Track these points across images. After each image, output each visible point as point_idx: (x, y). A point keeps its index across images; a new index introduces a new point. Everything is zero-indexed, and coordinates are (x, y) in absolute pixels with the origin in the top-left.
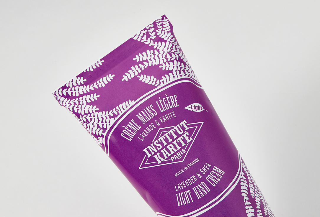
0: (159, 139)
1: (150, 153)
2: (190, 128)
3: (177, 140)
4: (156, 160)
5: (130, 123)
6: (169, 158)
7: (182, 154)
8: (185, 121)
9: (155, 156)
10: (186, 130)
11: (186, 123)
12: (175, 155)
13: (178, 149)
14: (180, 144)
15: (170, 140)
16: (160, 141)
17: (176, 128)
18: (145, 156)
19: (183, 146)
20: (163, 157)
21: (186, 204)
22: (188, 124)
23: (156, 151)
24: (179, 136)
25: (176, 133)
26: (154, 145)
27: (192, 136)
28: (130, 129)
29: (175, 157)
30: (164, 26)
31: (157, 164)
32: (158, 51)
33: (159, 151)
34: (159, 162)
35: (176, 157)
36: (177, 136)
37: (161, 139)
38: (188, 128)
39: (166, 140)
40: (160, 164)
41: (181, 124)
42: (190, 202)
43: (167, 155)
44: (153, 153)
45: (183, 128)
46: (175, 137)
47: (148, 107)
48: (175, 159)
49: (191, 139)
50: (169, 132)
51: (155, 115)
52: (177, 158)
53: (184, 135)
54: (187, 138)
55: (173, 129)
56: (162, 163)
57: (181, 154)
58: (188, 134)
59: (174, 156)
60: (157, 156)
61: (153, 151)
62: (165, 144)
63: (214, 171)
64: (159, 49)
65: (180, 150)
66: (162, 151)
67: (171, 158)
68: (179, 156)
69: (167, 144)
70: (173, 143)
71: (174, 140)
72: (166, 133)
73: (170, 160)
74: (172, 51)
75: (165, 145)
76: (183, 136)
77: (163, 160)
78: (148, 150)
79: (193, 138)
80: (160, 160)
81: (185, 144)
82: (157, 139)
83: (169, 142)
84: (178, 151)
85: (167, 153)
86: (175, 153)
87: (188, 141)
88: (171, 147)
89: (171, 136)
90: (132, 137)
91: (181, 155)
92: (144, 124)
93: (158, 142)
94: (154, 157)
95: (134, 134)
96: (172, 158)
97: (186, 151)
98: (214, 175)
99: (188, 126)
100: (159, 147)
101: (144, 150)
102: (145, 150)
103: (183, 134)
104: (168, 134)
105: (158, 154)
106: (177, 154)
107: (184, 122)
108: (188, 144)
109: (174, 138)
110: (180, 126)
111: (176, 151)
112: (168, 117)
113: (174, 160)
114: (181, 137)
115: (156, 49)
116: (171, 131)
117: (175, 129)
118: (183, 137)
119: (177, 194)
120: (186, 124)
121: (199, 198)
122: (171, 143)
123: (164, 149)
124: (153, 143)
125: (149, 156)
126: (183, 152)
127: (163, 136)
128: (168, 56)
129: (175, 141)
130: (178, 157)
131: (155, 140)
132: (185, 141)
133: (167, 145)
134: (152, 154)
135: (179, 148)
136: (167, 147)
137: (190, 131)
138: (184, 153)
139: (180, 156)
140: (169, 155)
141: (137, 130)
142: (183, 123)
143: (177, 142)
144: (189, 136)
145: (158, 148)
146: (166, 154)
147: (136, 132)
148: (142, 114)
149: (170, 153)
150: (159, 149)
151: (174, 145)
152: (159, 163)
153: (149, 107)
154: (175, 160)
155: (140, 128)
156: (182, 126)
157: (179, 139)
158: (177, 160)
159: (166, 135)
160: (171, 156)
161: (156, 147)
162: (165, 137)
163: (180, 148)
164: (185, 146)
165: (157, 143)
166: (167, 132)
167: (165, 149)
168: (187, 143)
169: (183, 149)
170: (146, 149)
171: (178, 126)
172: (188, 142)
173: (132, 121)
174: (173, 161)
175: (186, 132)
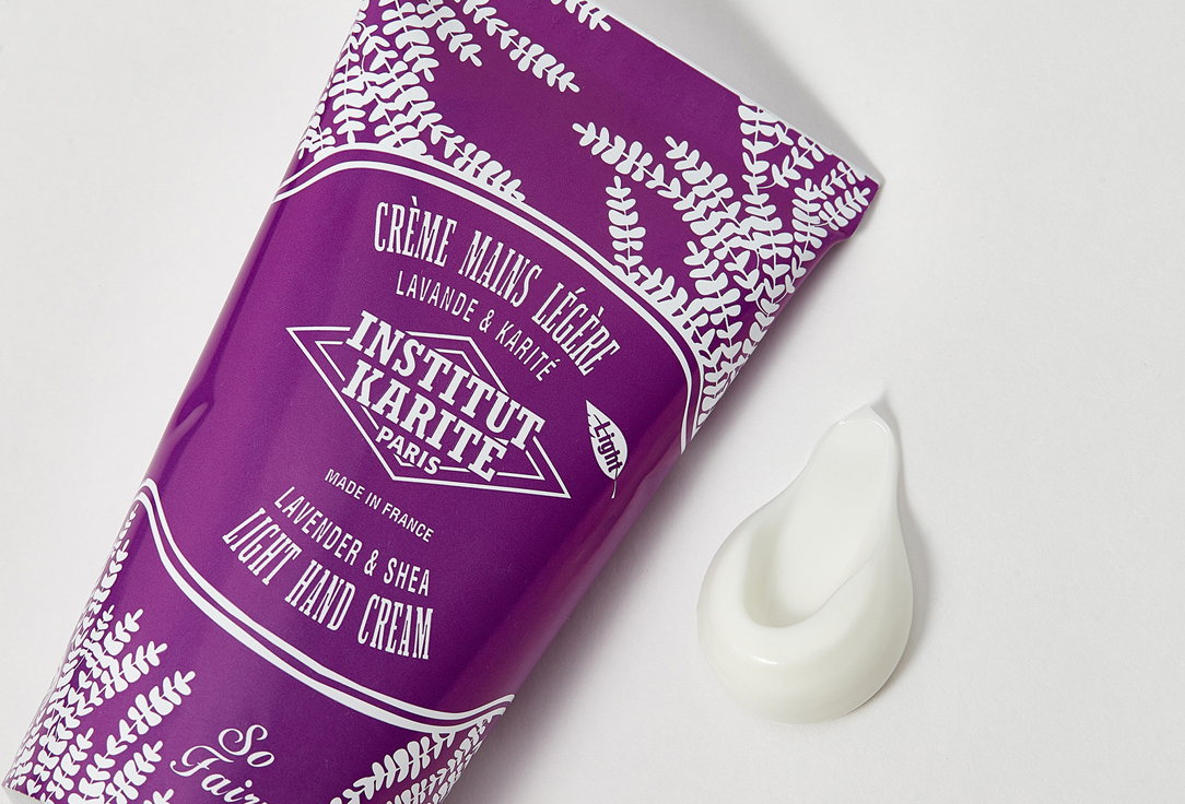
0: (431, 353)
1: (366, 342)
2: (527, 452)
3: (461, 423)
4: (349, 376)
5: (439, 218)
6: (382, 420)
7: (420, 465)
8: (541, 422)
9: (363, 367)
10: (513, 441)
11: (538, 429)
12: (402, 439)
13: (428, 440)
14: (450, 439)
15: (447, 397)
16: (426, 360)
17: (502, 399)
18: (348, 329)
19: (450, 454)
20: (374, 398)
21: (244, 560)
22: (535, 439)
23: (384, 360)
24: (478, 421)
25: (484, 406)
26: (402, 342)
27: (499, 474)
28: (418, 226)
29: (396, 440)
30: (839, 201)
31: (340, 385)
32: (742, 215)
33: (390, 374)
34: (350, 391)
35: (397, 444)
36: (472, 415)
37: (438, 361)
38: (522, 447)
39: (442, 381)
40: (345, 397)
41: (525, 411)
42: (256, 573)
43: (388, 409)
44: (370, 352)
45: (514, 427)
46: (469, 409)
47: (528, 261)
48: (390, 447)
49: (488, 476)
50: (474, 379)
51: (513, 301)
52: (394, 449)
53: (490, 443)
54: (484, 456)
55: (492, 390)
56: (353, 403)
57: (417, 458)
58: (500, 455)
59: (400, 437)
60: (369, 374)
61: (378, 350)
62: (426, 383)
63: (414, 614)
64: (749, 215)
65: (432, 451)
66: (393, 381)
67: (385, 429)
68: (405, 456)
69: (430, 389)
70: (443, 412)
71: (454, 410)
72: (469, 369)
73: (377, 428)
74: (766, 268)
75: (420, 383)
76: (486, 438)
77: (364, 399)
78: (374, 328)
79: (496, 480)
80: (358, 392)
81: (459, 460)
82: (430, 344)
83: (441, 396)
84: (423, 445)
85: (397, 406)
86: (410, 437)
87: (476, 467)
88: (424, 409)
89: (463, 394)
90: (390, 249)
91: (412, 460)
92: (461, 272)
93: (419, 353)
94: (360, 362)
95: (405, 252)
96: (386, 434)
97: (440, 475)
98: (400, 622)
99: (528, 441)
100: (404, 365)
101: (364, 313)
102: (368, 318)
103: (493, 435)
104: (465, 381)
105: (378, 374)
106: (411, 445)
107: (536, 423)
108: (465, 470)
109: (463, 409)
110: (516, 412)
111: (420, 434)
112: (529, 352)
113: (385, 443)
114: (479, 434)
115: (745, 204)
116: (482, 386)
117: (494, 398)
118: (482, 443)
119: (262, 511)
120: (532, 432)
121: (288, 599)
122: (440, 405)
123: (405, 390)
124: (408, 337)
125: (355, 342)
126: (426, 463)
127: (449, 364)
128: (743, 259)
129: (454, 418)
130: (399, 452)
131: (421, 340)
132: (471, 452)
133: (424, 392)
134: (363, 349)
135: (435, 441)
136: (418, 396)
137: (514, 459)
138: (426, 469)
139: (408, 460)
140: (393, 417)
141: (427, 255)
142: (532, 420)
143: (452, 425)
144: (495, 463)
145: (398, 362)
146: (391, 403)
147: (416, 256)
148: (492, 247)
149: (403, 415)
150: (396, 366)
151: (438, 417)
152: (344, 391)
153: (529, 267)
154: (382, 445)
155: (437, 262)
156: (520, 417)
157: (470, 430)
158: (389, 455)
159: (460, 373)
160: (390, 424)
161: (398, 353)
162: (452, 372)
163: (439, 447)
164: (453, 463)
165: (414, 349)
166: (472, 373)
167: (408, 390)
168: (464, 464)
169: (439, 461)
170: (375, 320)
171: (515, 405)
172: (471, 466)
173: (450, 221)
174: (378, 440)
175: (506, 442)
